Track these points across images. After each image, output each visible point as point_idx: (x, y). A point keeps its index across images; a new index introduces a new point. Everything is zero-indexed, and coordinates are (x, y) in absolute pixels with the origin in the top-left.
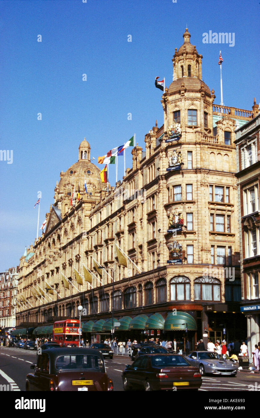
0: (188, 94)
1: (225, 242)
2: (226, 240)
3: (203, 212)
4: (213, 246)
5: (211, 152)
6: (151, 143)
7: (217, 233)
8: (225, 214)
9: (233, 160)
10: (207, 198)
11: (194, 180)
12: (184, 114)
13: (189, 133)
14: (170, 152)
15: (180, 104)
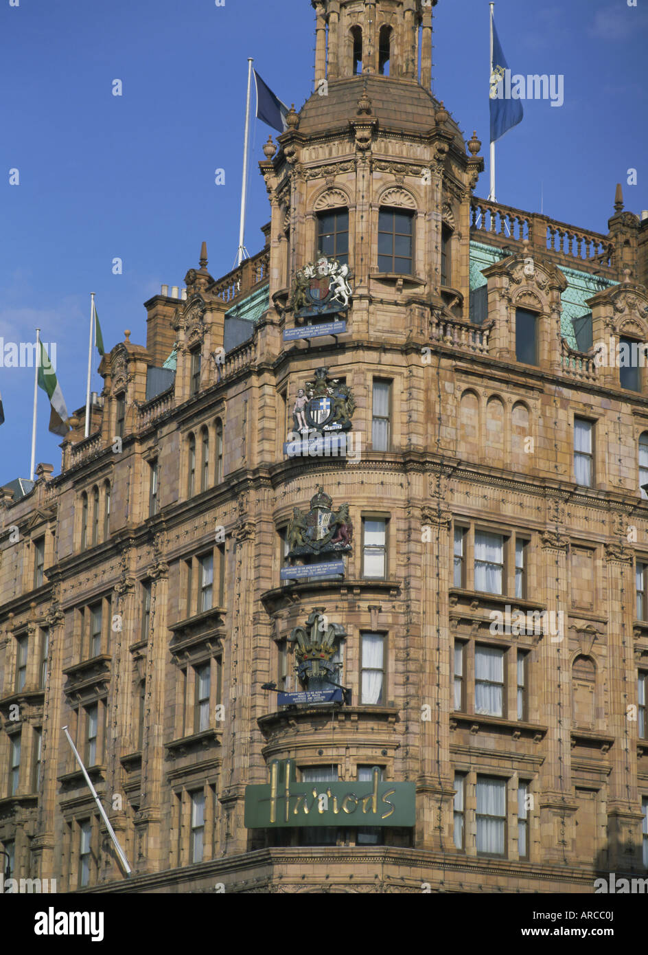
0: (383, 144)
1: (510, 758)
2: (513, 750)
3: (430, 631)
4: (461, 774)
5: (464, 386)
6: (205, 332)
7: (482, 720)
8: (509, 644)
9: (546, 427)
10: (444, 573)
11: (393, 497)
12: (363, 226)
13: (380, 306)
14: (300, 378)
15: (348, 184)
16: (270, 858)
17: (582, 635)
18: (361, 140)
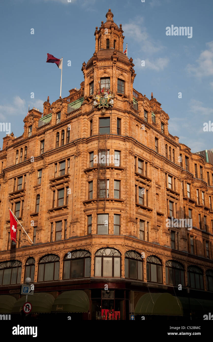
0: (119, 63)
1: (145, 216)
2: (146, 214)
5: (136, 124)
7: (140, 205)
8: (145, 188)
11: (122, 147)
12: (115, 81)
13: (118, 101)
14: (97, 116)
15: (110, 72)
16: (92, 237)
17: (157, 188)
18: (114, 61)
